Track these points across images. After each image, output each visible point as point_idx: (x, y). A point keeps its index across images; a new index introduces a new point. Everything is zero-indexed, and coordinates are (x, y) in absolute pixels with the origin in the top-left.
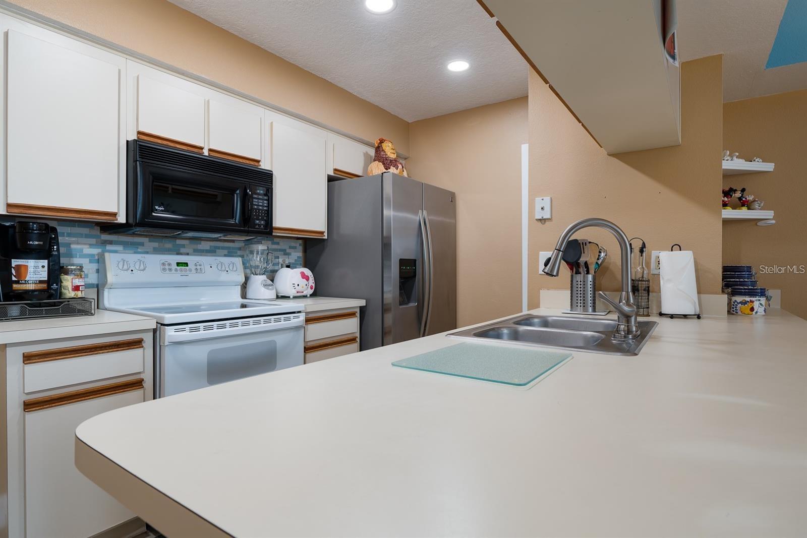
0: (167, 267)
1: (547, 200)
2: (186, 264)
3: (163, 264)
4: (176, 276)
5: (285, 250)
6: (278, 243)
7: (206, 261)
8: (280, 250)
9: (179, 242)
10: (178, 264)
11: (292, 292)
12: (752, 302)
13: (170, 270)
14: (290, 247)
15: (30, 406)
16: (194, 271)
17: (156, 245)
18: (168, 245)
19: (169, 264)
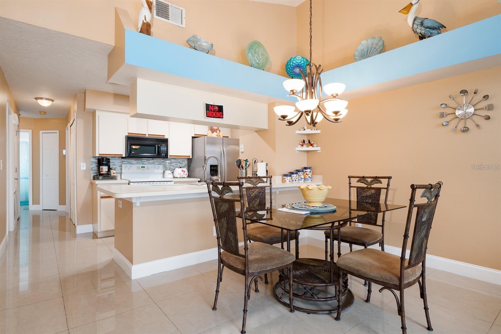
0: (138, 168)
1: (243, 145)
2: (144, 167)
3: (137, 167)
4: (141, 170)
5: (180, 162)
6: (177, 160)
7: (150, 166)
8: (178, 162)
9: (143, 160)
10: (142, 167)
11: (178, 176)
12: (285, 178)
13: (139, 169)
14: (182, 161)
15: (102, 197)
16: (146, 169)
17: (136, 162)
18: (140, 162)
19: (139, 167)
